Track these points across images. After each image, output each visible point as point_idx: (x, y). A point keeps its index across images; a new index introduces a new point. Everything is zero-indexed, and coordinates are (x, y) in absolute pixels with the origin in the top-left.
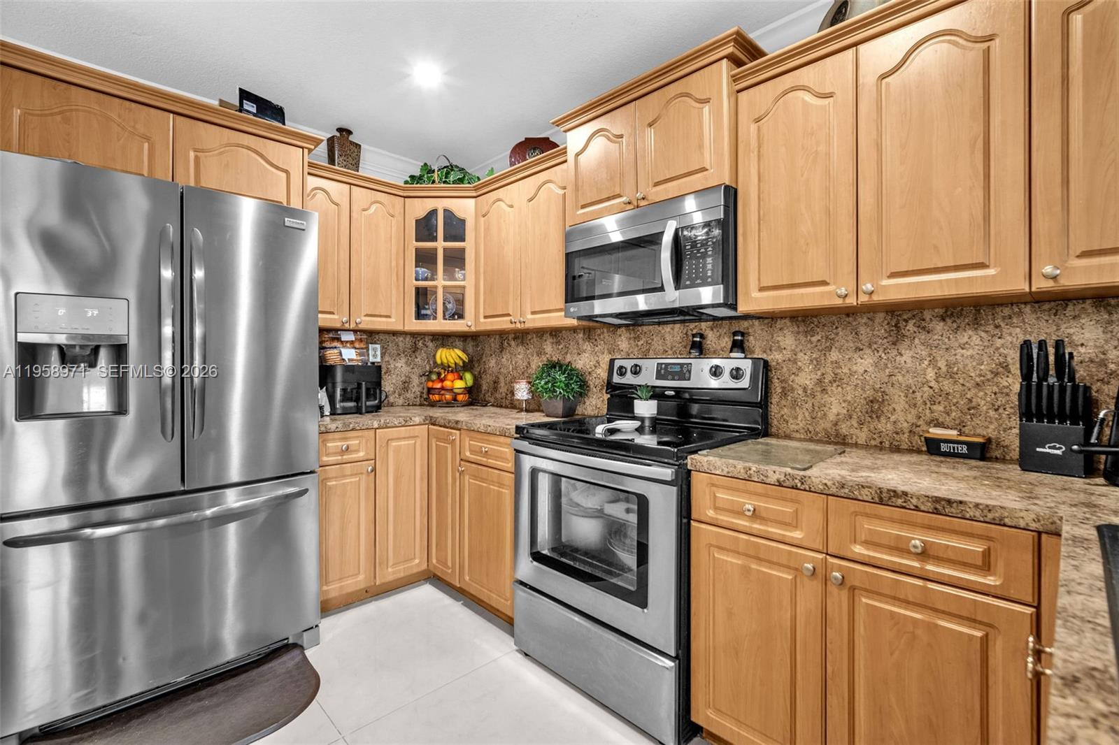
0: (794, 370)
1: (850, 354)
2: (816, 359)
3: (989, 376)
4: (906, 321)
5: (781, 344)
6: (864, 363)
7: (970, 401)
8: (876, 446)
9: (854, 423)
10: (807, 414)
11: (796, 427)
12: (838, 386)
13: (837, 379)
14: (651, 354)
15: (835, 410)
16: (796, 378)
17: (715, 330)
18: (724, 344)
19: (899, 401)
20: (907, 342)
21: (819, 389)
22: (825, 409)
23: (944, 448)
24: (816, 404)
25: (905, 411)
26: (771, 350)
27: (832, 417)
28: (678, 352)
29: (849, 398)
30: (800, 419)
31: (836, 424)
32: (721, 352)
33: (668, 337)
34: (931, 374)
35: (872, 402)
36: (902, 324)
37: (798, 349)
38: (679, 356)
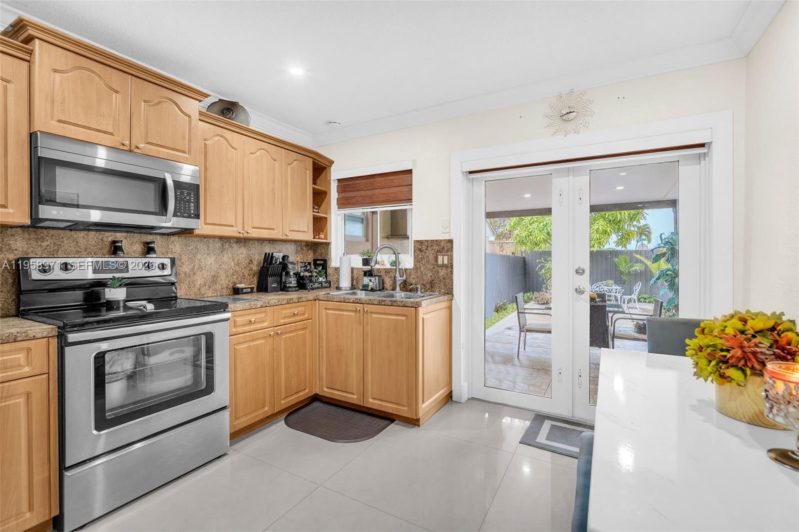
0: (180, 264)
1: (205, 256)
2: (191, 258)
3: (248, 264)
4: (225, 243)
5: (173, 250)
6: (211, 260)
7: (243, 273)
8: (215, 296)
9: (207, 287)
10: (186, 286)
11: (181, 294)
12: (200, 271)
13: (200, 268)
14: (60, 253)
15: (199, 283)
16: (181, 268)
17: (128, 239)
18: (135, 249)
19: (223, 276)
20: (226, 251)
21: (192, 273)
22: (195, 282)
23: (244, 291)
24: (191, 281)
25: (225, 279)
26: (167, 253)
27: (198, 286)
28: (93, 253)
29: (205, 276)
30: (182, 289)
31: (199, 289)
32: (133, 254)
33: (81, 240)
34: (233, 264)
35: (213, 277)
36: (224, 244)
37: (182, 253)
38: (94, 256)
